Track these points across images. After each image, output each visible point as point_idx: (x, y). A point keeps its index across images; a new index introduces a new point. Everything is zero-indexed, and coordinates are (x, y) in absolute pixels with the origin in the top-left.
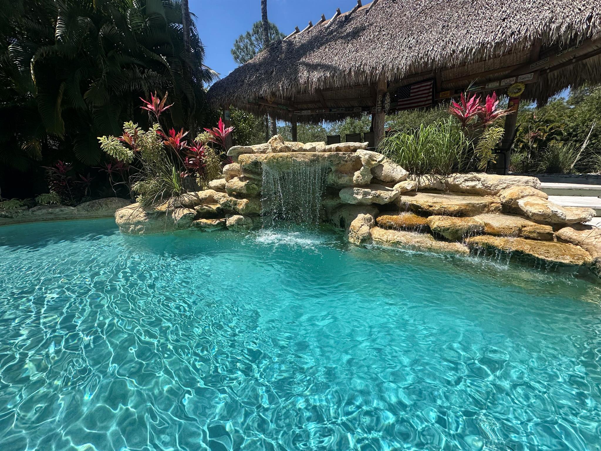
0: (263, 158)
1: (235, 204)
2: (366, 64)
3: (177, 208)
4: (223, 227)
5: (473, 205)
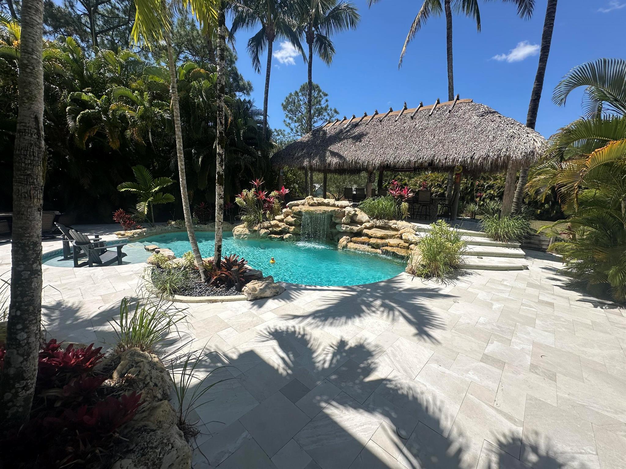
0: (303, 210)
1: (289, 228)
2: (360, 159)
3: (261, 229)
4: (282, 239)
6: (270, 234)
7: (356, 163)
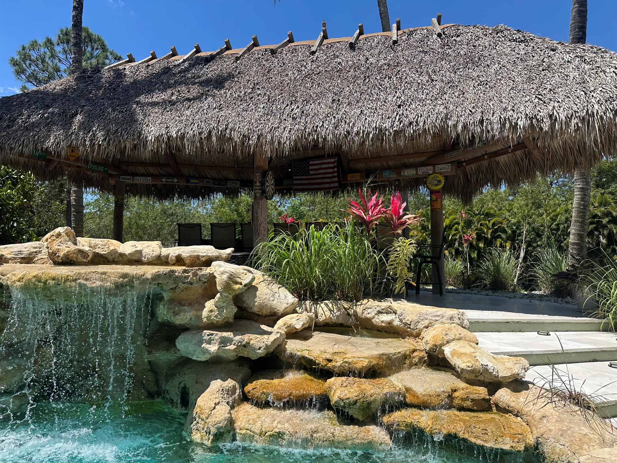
0: (14, 278)
2: (232, 130)
5: (388, 357)
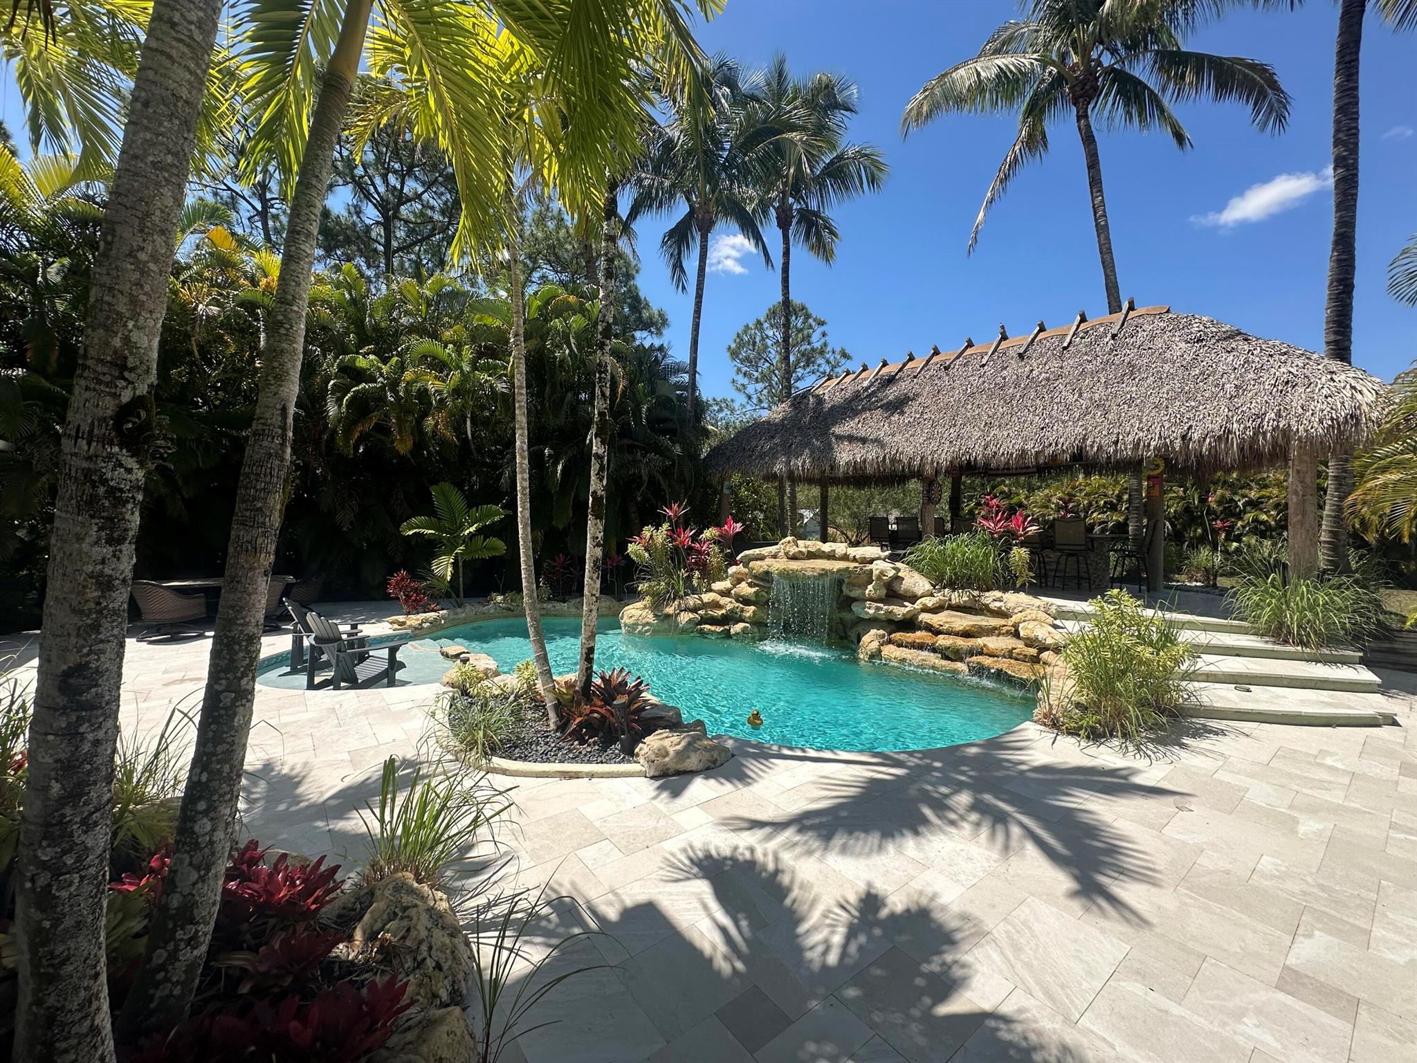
0: (774, 569)
1: (742, 611)
2: (902, 453)
3: (681, 611)
4: (727, 635)
6: (700, 623)
7: (893, 461)
